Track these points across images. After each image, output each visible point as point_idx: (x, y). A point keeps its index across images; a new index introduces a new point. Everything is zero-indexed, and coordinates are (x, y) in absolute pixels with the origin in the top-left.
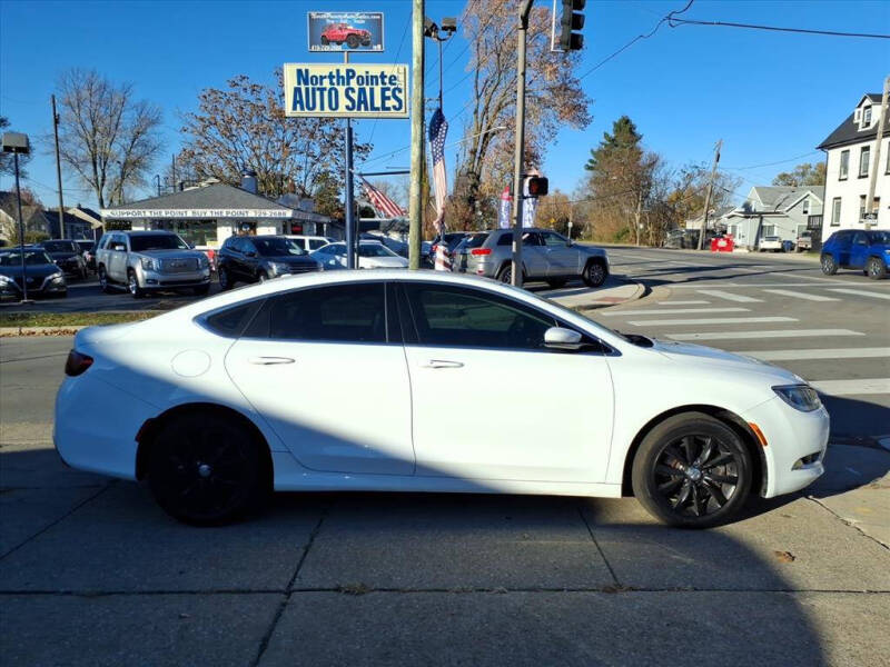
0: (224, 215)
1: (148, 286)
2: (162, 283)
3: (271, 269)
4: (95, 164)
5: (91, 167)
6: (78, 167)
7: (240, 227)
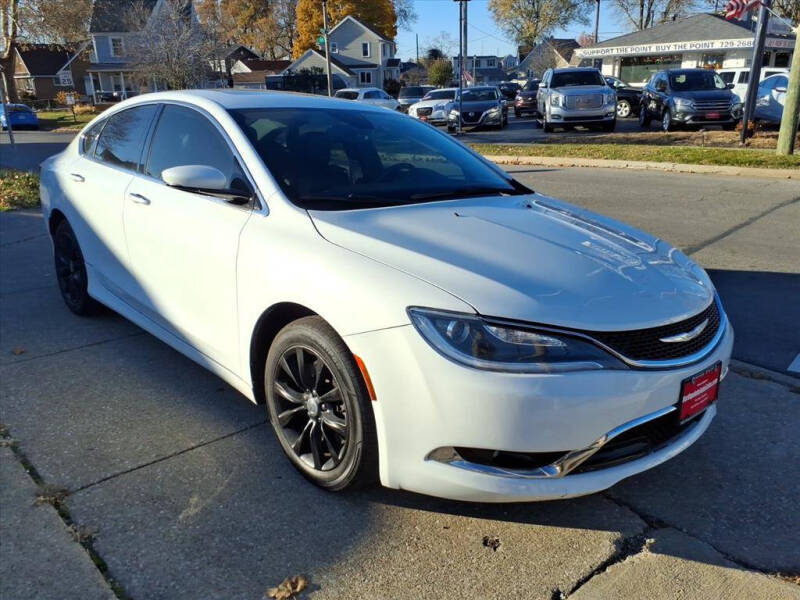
0: (688, 48)
1: (553, 121)
2: (566, 119)
3: (675, 105)
4: (642, 6)
5: (638, 9)
6: (627, 10)
7: (706, 61)
